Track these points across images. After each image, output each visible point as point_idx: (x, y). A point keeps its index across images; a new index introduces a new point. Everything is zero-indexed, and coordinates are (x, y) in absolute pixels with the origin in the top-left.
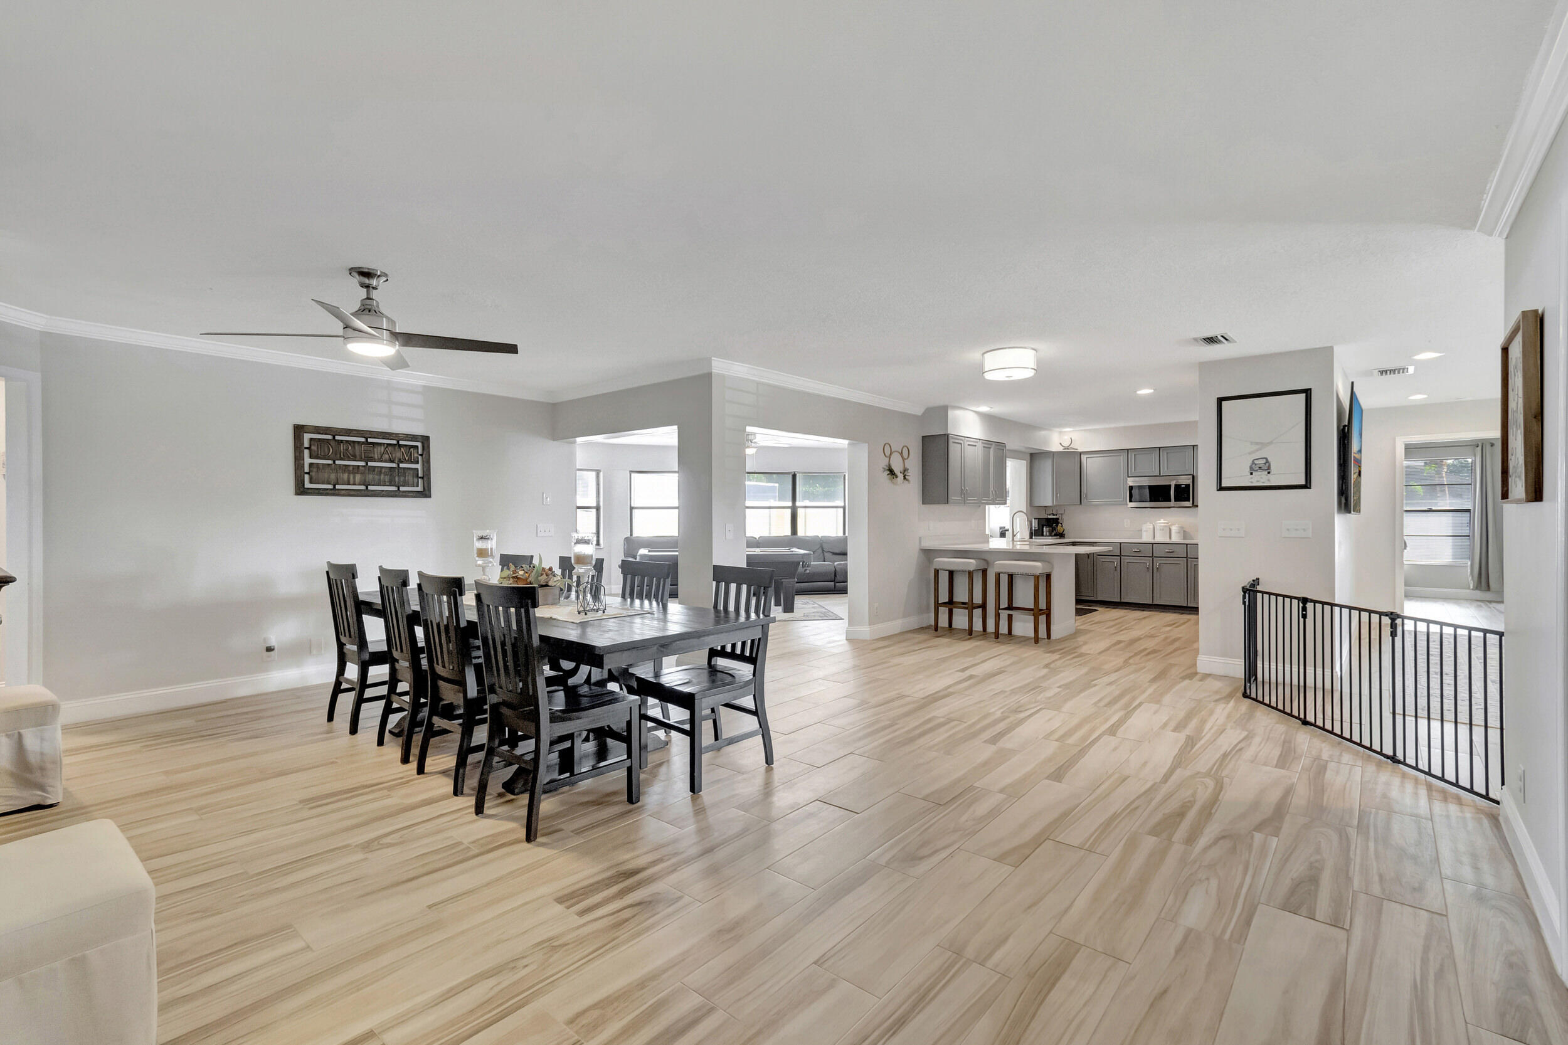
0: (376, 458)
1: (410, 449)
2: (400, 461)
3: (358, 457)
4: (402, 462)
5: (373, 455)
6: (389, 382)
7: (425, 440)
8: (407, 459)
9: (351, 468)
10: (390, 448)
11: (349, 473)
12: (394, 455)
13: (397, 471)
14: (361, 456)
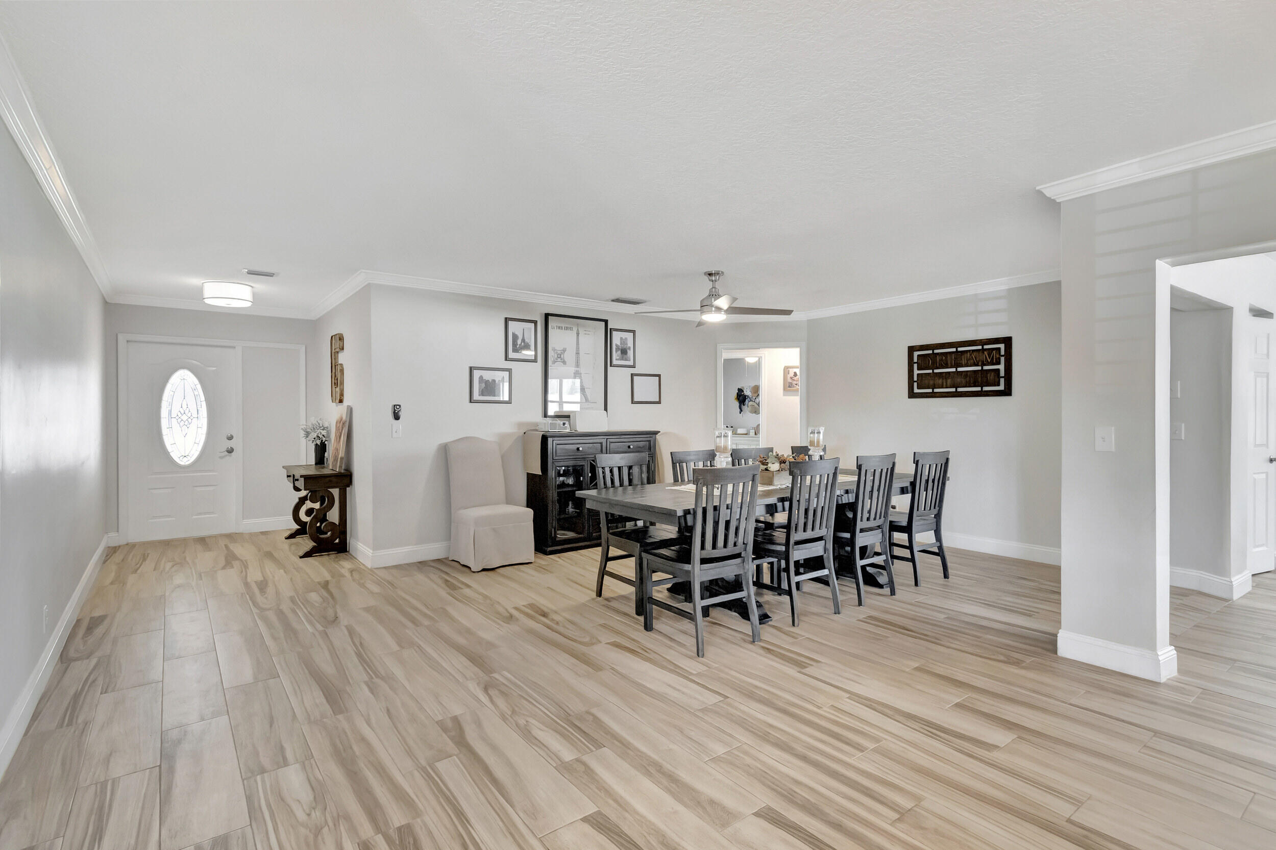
0: (963, 363)
1: (992, 352)
2: (983, 365)
3: (949, 365)
4: (985, 365)
5: (961, 362)
6: (976, 295)
7: (1008, 341)
8: (989, 361)
9: (944, 374)
10: (975, 354)
11: (943, 379)
12: (978, 359)
13: (980, 373)
14: (951, 363)
